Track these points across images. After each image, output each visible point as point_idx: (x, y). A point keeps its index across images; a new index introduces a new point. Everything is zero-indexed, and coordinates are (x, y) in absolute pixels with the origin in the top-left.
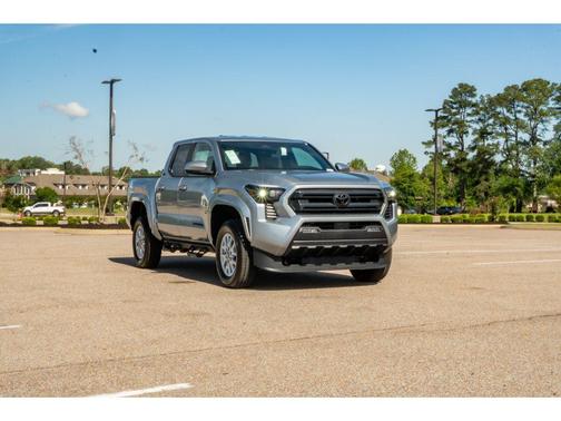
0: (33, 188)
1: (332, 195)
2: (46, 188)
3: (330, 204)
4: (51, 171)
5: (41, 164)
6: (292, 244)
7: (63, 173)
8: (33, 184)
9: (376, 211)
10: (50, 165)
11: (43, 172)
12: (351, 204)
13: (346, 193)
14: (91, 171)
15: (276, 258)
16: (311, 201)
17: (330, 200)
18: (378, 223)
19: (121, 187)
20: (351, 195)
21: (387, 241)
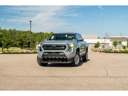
6: (42, 57)
9: (64, 49)
12: (56, 48)
16: (47, 47)
17: (51, 47)
18: (63, 52)
20: (56, 46)
21: (66, 57)
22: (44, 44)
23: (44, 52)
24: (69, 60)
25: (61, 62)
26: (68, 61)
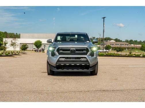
0: (105, 45)
1: (70, 49)
2: (108, 45)
3: (69, 52)
4: (112, 41)
5: (109, 39)
6: (56, 63)
7: (115, 41)
8: (105, 44)
9: (86, 54)
10: (112, 39)
11: (110, 41)
12: (76, 52)
13: (74, 49)
14: (122, 41)
15: (55, 67)
16: (63, 51)
17: (69, 51)
18: (85, 58)
19: (128, 45)
20: (76, 49)
21: (89, 63)
22: (59, 47)
23: (60, 58)
24: (91, 67)
25: (80, 70)
26: (90, 69)
